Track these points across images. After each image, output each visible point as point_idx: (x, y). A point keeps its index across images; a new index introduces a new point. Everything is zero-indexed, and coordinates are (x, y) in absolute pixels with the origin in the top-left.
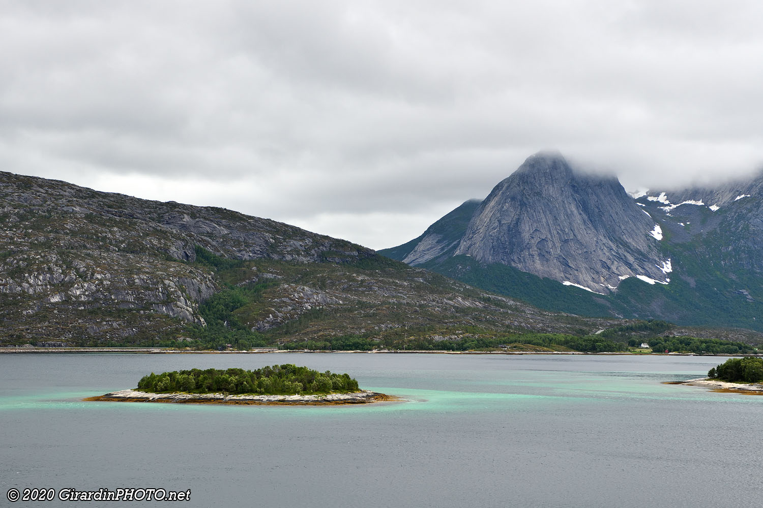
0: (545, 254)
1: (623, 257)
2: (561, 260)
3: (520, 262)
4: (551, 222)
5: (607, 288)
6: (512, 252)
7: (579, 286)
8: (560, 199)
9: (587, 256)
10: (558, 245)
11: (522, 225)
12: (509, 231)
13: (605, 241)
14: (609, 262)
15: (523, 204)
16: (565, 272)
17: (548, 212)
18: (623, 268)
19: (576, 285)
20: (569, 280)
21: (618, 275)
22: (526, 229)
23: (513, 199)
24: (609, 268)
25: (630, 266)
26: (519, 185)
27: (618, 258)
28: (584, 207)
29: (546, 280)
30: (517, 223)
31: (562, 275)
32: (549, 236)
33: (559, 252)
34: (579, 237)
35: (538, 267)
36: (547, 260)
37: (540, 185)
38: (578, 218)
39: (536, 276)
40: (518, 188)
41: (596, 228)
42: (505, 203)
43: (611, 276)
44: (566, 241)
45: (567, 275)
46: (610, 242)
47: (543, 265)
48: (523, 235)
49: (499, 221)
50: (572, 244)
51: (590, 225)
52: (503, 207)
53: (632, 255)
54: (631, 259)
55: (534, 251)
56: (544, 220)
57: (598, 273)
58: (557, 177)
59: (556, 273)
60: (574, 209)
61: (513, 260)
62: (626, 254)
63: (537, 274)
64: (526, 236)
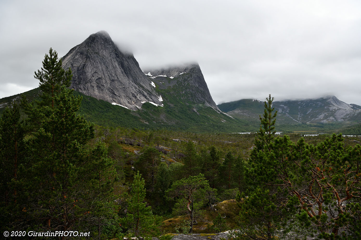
0: (101, 86)
1: (142, 92)
2: (110, 90)
3: (85, 89)
4: (104, 69)
5: (136, 107)
6: (80, 83)
7: (121, 105)
8: (110, 58)
9: (124, 89)
10: (109, 82)
11: (87, 68)
12: (78, 70)
13: (133, 83)
14: (135, 94)
15: (87, 57)
16: (113, 97)
17: (103, 64)
18: (143, 98)
19: (119, 105)
20: (115, 102)
21: (141, 101)
22: (89, 71)
23: (82, 53)
24: (136, 97)
25: (145, 97)
26: (85, 47)
27: (140, 92)
28: (122, 65)
29: (101, 101)
30: (83, 67)
31: (112, 99)
32: (103, 77)
33: (109, 86)
34: (120, 79)
35: (96, 93)
36: (102, 90)
37: (98, 49)
38: (119, 70)
39: (95, 99)
40: (85, 48)
41: (128, 77)
42: (77, 55)
43: (137, 101)
44: (113, 81)
45: (114, 99)
46: (135, 85)
47: (99, 93)
48: (87, 74)
49: (72, 65)
50: (116, 82)
51: (125, 75)
52: (75, 57)
53: (146, 92)
54: (146, 94)
55: (94, 84)
56: (100, 68)
57: (131, 99)
58: (107, 47)
59: (108, 98)
60: (117, 65)
61: (80, 89)
62: (143, 91)
63: (95, 97)
64: (89, 75)
